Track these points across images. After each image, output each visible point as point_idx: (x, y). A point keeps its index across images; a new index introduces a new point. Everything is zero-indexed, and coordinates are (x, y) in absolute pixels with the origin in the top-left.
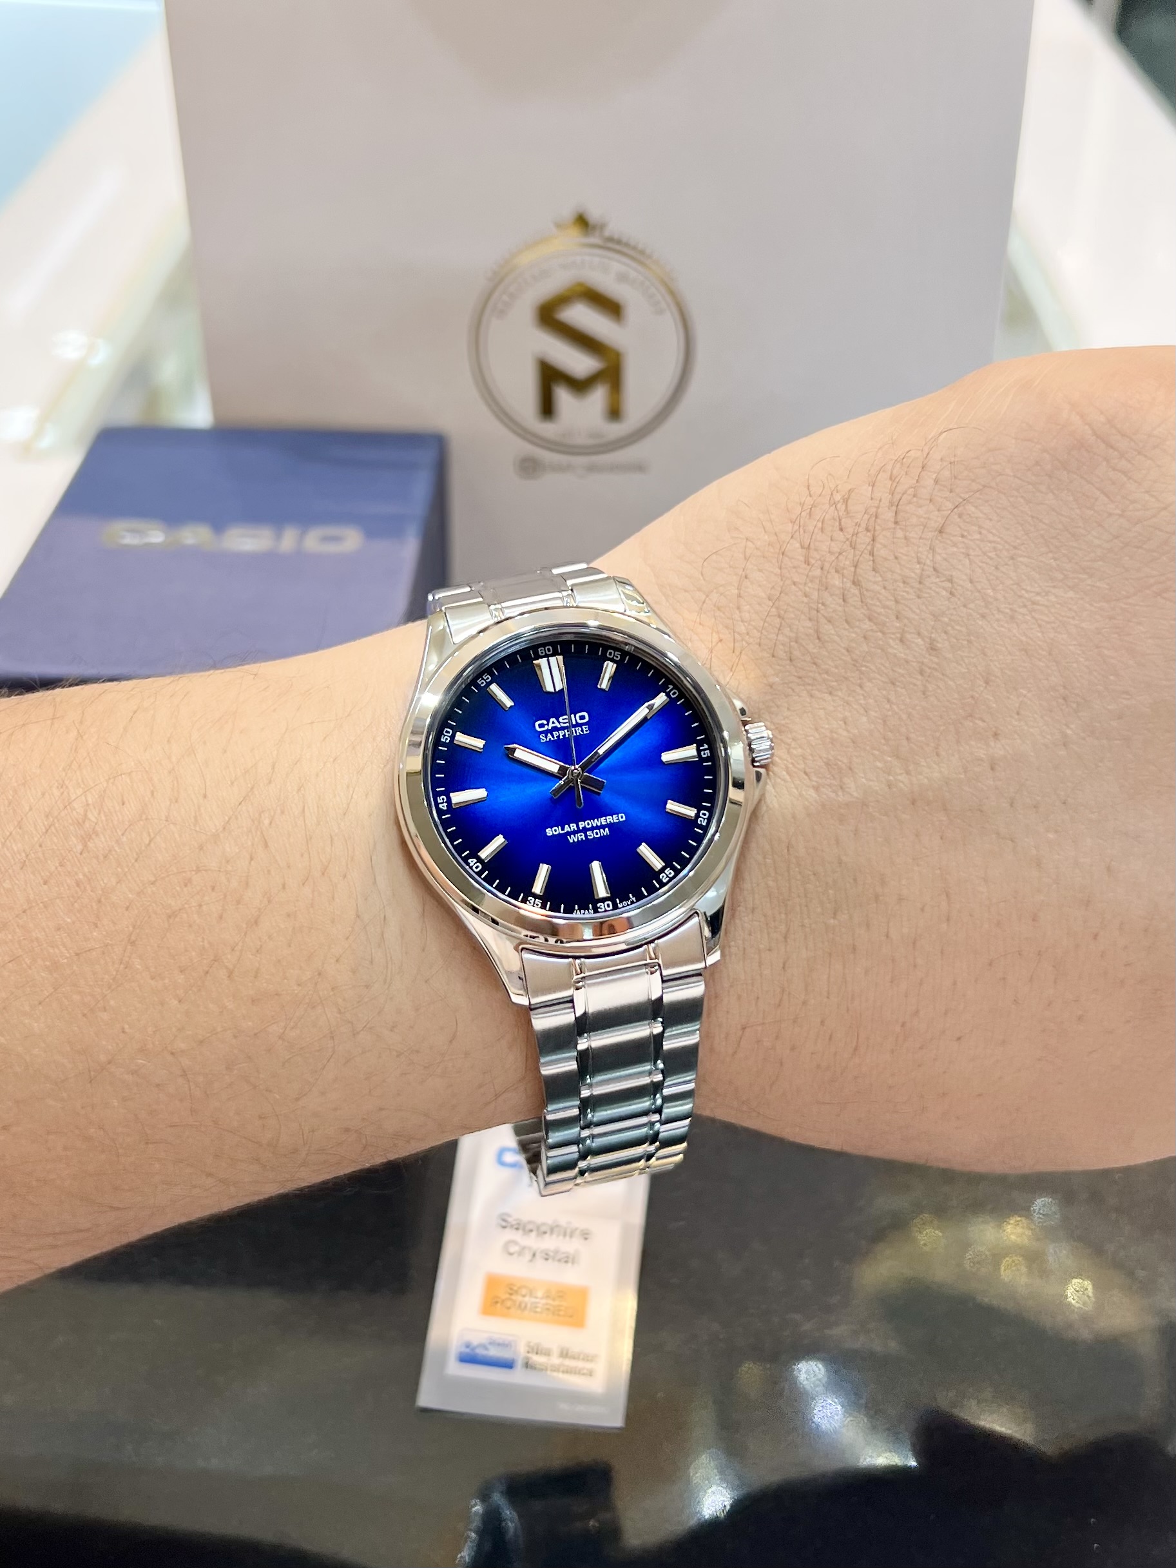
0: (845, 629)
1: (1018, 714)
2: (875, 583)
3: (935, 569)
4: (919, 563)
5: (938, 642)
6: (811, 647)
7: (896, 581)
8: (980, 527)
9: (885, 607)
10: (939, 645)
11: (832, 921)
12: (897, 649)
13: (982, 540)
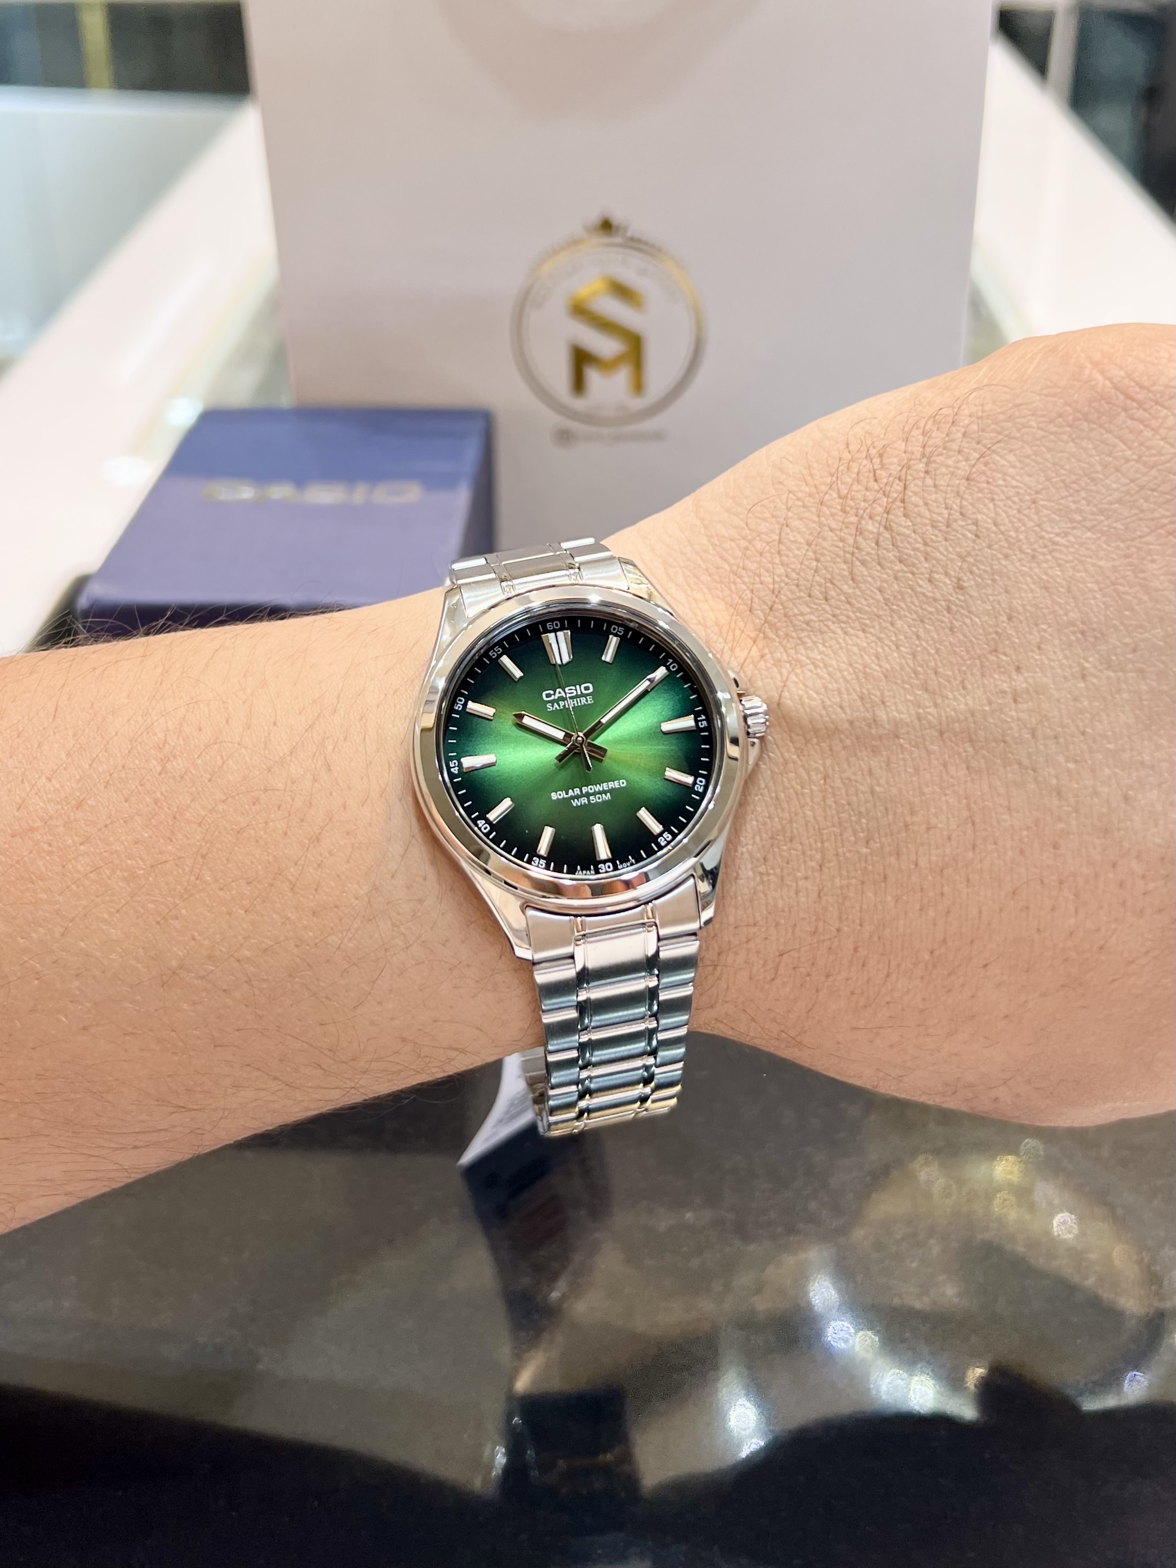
0: (877, 571)
1: (1039, 648)
2: (906, 527)
3: (962, 514)
4: (946, 508)
5: (964, 581)
6: (845, 587)
7: (926, 525)
8: (1005, 474)
9: (914, 549)
10: (965, 584)
11: (865, 850)
12: (926, 587)
13: (1006, 486)
